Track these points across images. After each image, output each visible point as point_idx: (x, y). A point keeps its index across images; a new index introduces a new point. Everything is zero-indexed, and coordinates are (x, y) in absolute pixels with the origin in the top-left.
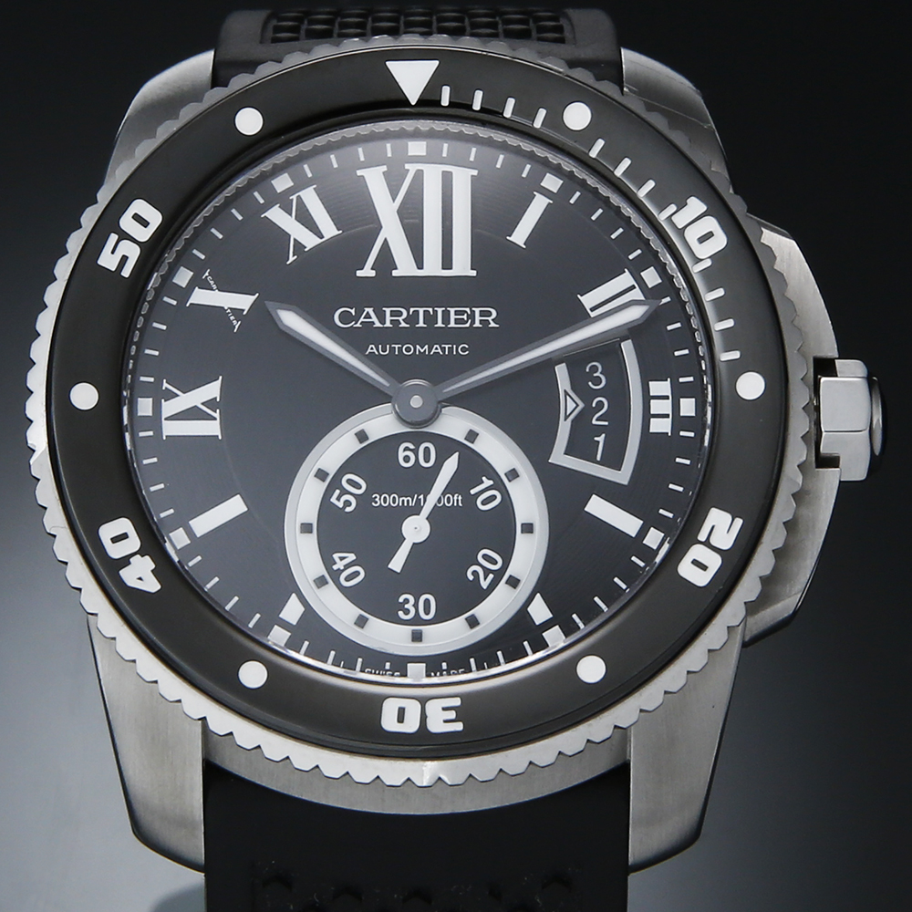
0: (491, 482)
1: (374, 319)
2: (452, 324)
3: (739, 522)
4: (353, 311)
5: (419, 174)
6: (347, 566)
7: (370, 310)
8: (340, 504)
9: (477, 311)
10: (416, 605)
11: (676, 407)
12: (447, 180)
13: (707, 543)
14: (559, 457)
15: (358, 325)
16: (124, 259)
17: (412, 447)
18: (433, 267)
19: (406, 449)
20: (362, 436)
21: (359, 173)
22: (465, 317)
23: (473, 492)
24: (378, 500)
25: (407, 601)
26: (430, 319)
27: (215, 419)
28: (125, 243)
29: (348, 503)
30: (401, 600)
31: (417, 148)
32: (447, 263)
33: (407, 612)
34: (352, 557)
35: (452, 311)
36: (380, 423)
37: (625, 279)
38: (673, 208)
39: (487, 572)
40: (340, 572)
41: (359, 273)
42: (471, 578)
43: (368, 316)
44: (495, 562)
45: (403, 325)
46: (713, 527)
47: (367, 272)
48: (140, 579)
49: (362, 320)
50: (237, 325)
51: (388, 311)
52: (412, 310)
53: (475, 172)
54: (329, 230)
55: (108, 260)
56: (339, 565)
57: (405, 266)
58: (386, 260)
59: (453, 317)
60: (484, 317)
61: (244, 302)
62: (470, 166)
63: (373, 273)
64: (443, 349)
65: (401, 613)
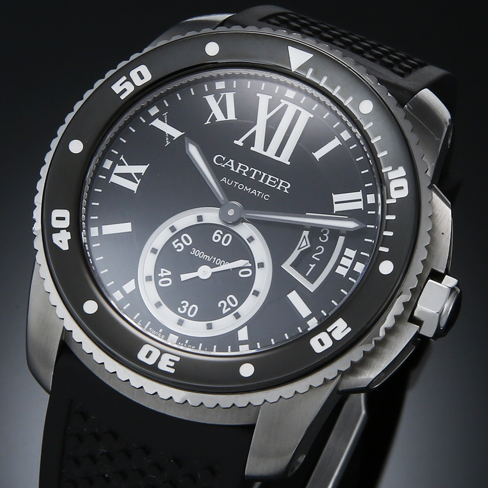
0: (250, 265)
1: (232, 166)
2: (267, 183)
3: (349, 329)
4: (224, 158)
5: (286, 106)
6: (165, 277)
7: (232, 161)
10: (188, 308)
11: (353, 265)
12: (297, 114)
13: (330, 334)
14: (287, 266)
15: (223, 166)
16: (125, 90)
17: (222, 233)
18: (271, 153)
19: (218, 233)
20: (200, 218)
21: (258, 95)
22: (275, 182)
24: (195, 252)
25: (185, 304)
26: (258, 176)
27: (137, 183)
28: (128, 83)
29: (179, 247)
30: (182, 303)
31: (290, 94)
32: (278, 154)
33: (182, 309)
34: (169, 273)
35: (270, 177)
36: (211, 216)
37: (358, 195)
38: (390, 168)
39: (228, 306)
40: (161, 278)
41: (235, 142)
42: (219, 306)
43: (230, 163)
44: (234, 303)
45: (244, 174)
46: (336, 327)
47: (239, 143)
48: (61, 241)
49: (226, 164)
50: (168, 143)
51: (240, 165)
52: (252, 169)
53: (312, 116)
54: (232, 116)
55: (117, 88)
56: (162, 275)
57: (258, 147)
58: (251, 141)
59: (269, 180)
60: (284, 186)
61: (176, 133)
62: (311, 112)
63: (242, 144)
64: (257, 193)
65: (179, 309)
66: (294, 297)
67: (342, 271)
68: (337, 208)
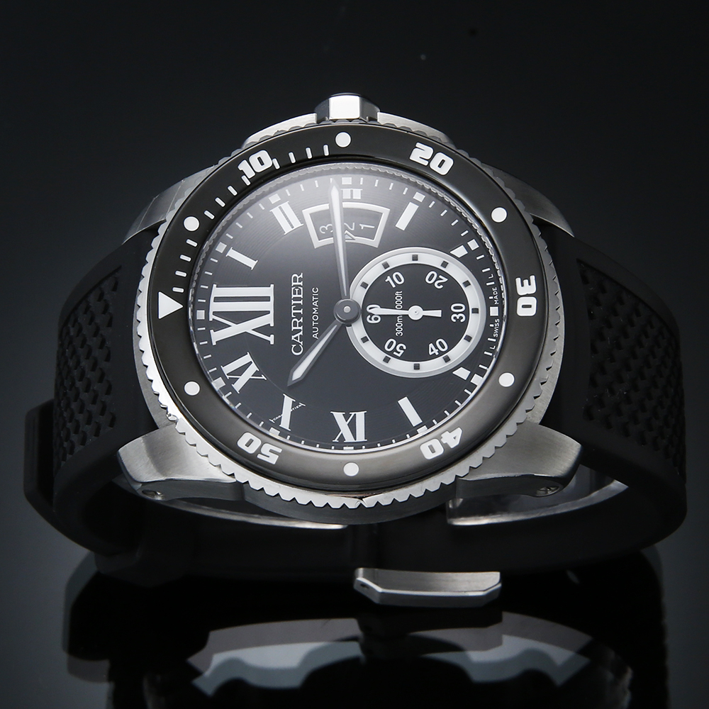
0: (389, 277)
1: (298, 335)
2: (301, 296)
3: (419, 145)
4: (294, 346)
5: (215, 313)
6: (437, 348)
7: (293, 337)
8: (402, 351)
9: (293, 284)
10: (457, 313)
12: (219, 299)
13: (430, 161)
14: (375, 242)
15: (301, 343)
16: (271, 451)
17: (369, 316)
18: (269, 306)
19: (370, 319)
20: (364, 340)
21: (214, 344)
23: (394, 286)
24: (399, 332)
25: (455, 318)
26: (298, 307)
27: (355, 415)
28: (262, 451)
29: (401, 348)
30: (455, 321)
31: (200, 315)
32: (266, 299)
33: (461, 318)
34: (431, 345)
35: (293, 296)
36: (357, 331)
37: (276, 212)
38: (244, 178)
39: (438, 279)
40: (439, 351)
41: (272, 343)
42: (441, 286)
43: (296, 338)
44: (433, 275)
45: (301, 320)
46: (421, 158)
47: (271, 339)
48: (455, 438)
49: (298, 341)
50: (301, 404)
51: (293, 328)
53: (215, 286)
54: (247, 358)
55: (273, 459)
56: (436, 352)
57: (269, 320)
58: (265, 329)
59: (297, 296)
60: (297, 280)
61: (288, 402)
62: (211, 288)
63: (272, 336)
64: (315, 300)
65: (462, 321)
66: (402, 224)
67: (357, 194)
68: (297, 224)
